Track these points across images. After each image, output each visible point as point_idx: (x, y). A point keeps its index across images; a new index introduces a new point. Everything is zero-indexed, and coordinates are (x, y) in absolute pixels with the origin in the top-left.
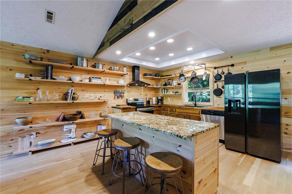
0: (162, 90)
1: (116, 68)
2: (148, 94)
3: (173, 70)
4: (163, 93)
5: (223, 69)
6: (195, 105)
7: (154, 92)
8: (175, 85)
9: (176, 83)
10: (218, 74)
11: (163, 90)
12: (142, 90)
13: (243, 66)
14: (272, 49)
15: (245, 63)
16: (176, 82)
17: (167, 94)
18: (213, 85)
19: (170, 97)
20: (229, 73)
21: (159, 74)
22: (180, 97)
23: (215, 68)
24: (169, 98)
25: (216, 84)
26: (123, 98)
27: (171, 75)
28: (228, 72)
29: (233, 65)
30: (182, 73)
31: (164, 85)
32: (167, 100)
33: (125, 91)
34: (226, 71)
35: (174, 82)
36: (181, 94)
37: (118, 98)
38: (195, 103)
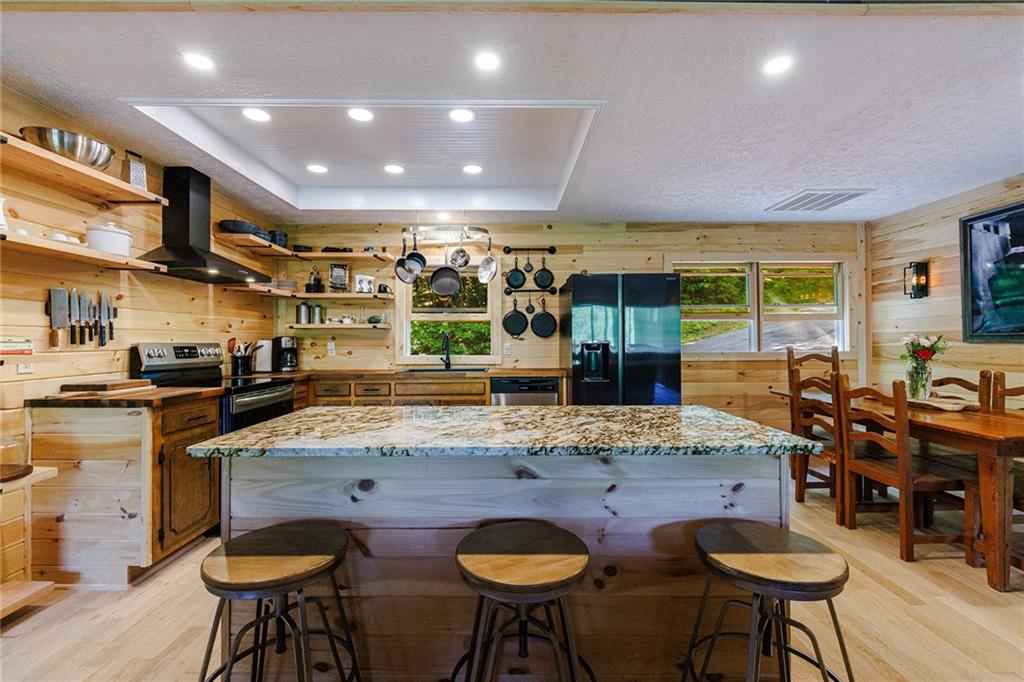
0: (298, 309)
1: (89, 149)
2: (236, 322)
3: (352, 231)
4: (304, 320)
5: (530, 256)
6: (448, 365)
7: (256, 313)
8: (365, 290)
9: (370, 282)
10: (516, 270)
11: (303, 309)
12: (211, 303)
13: (575, 256)
14: (631, 226)
15: (579, 249)
16: (372, 278)
17: (323, 326)
18: (503, 302)
19: (333, 339)
20: (544, 270)
21: (286, 235)
22: (384, 338)
23: (508, 250)
24: (331, 345)
25: (509, 299)
26: (109, 344)
27: (351, 251)
28: (541, 267)
29: (552, 250)
30: (415, 249)
31: (309, 288)
32: (319, 350)
33: (119, 298)
34: (536, 261)
35: (361, 281)
36: (389, 329)
37: (73, 342)
38: (448, 358)
